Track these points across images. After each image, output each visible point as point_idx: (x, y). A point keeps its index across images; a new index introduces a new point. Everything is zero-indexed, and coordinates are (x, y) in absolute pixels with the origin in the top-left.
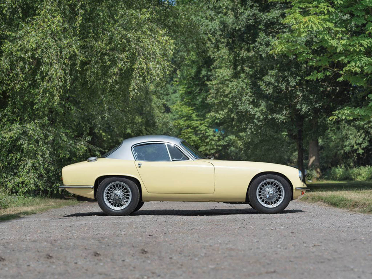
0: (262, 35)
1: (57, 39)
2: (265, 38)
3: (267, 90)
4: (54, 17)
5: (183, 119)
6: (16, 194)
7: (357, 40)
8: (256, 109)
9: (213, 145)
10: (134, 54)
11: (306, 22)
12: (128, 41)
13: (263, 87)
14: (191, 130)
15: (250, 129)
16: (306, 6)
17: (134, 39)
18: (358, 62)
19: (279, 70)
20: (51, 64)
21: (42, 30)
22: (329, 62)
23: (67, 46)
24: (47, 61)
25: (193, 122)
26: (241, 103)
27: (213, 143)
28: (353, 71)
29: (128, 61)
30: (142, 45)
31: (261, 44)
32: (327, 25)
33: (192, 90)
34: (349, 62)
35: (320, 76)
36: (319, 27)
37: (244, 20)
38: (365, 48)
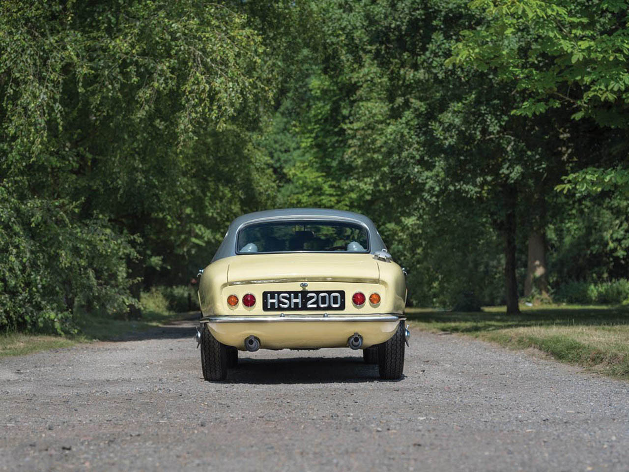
0: (438, 37)
1: (37, 34)
2: (443, 44)
3: (446, 139)
8: (427, 173)
10: (184, 62)
12: (174, 38)
13: (439, 133)
17: (184, 34)
18: (612, 81)
20: (25, 83)
22: (556, 83)
23: (56, 48)
25: (323, 197)
28: (602, 99)
29: (173, 76)
30: (202, 46)
31: (436, 55)
32: (553, 10)
34: (594, 82)
36: (539, 13)
37: (406, 10)
38: (625, 55)
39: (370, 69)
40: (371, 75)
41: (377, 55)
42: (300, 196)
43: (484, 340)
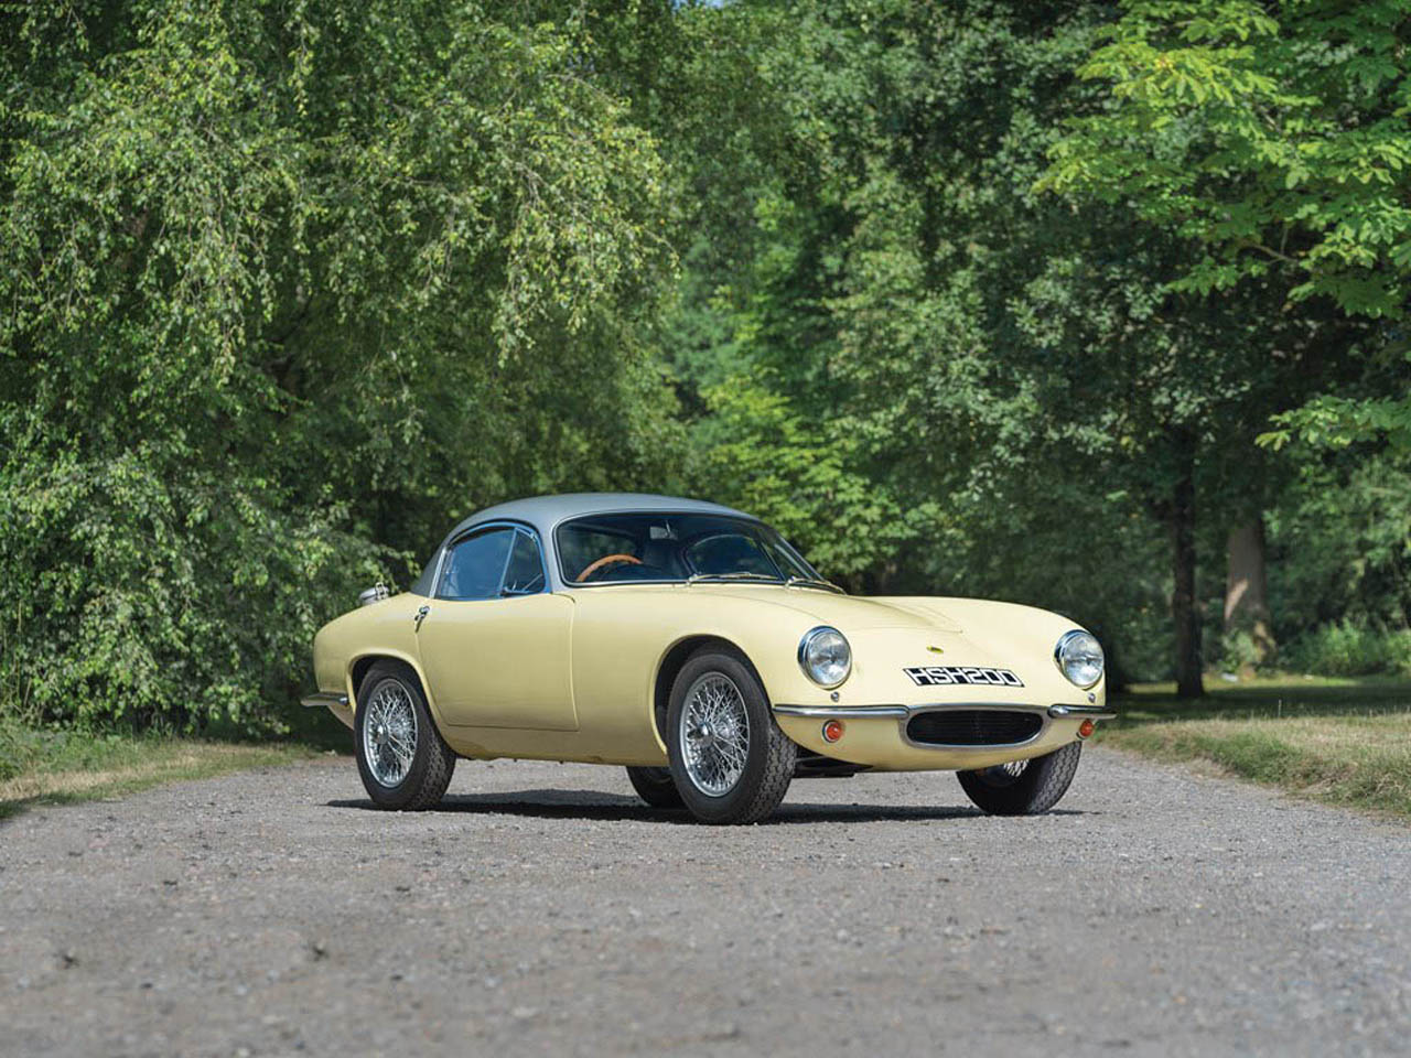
0: (1024, 122)
1: (215, 138)
2: (1036, 135)
3: (1041, 334)
4: (205, 53)
5: (751, 440)
6: (62, 725)
7: (1365, 141)
8: (1002, 405)
9: (861, 539)
10: (507, 194)
11: (1166, 73)
12: (486, 145)
13: (1027, 323)
14: (778, 483)
15: (981, 481)
16: (1176, 13)
17: (507, 136)
18: (1367, 224)
19: (1088, 259)
20: (195, 234)
21: (161, 101)
22: (1258, 225)
23: (253, 165)
24: (180, 217)
25: (785, 450)
26: (947, 382)
27: (864, 530)
28: (1348, 260)
29: (488, 219)
30: (540, 161)
31: (1020, 159)
32: (1246, 84)
33: (783, 330)
34: (1331, 227)
35: (1224, 277)
36: (1218, 93)
37: (956, 65)
38: (1393, 173)
39: (883, 183)
40: (886, 195)
41: (898, 156)
42: (736, 449)
43: (1112, 747)
